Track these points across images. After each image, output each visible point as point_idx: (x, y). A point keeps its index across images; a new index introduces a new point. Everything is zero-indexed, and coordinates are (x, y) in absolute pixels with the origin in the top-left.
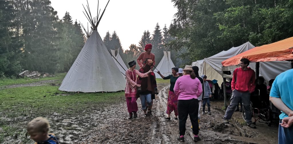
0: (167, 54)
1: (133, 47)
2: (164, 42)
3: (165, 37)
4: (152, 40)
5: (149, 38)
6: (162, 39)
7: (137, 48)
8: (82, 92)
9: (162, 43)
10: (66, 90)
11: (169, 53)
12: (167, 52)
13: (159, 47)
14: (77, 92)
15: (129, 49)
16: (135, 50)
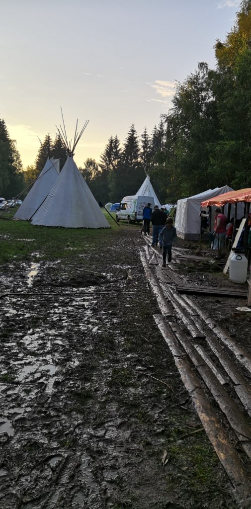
1: (90, 163)
2: (141, 157)
3: (144, 149)
4: (123, 153)
5: (118, 149)
6: (139, 153)
7: (97, 166)
9: (139, 159)
13: (134, 166)
15: (84, 167)
16: (93, 170)
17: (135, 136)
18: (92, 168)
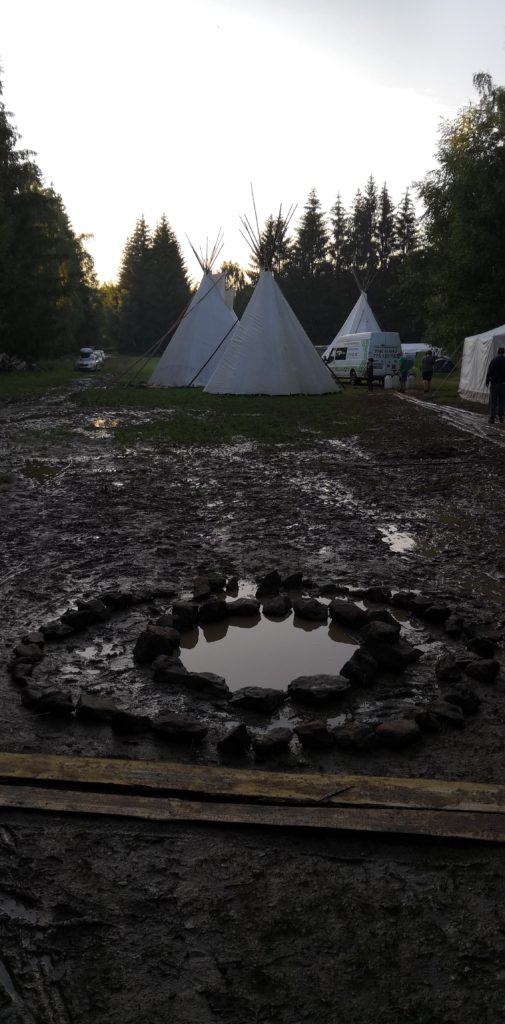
1: (228, 271)
2: (332, 253)
3: (336, 236)
4: (294, 247)
5: (284, 240)
6: (327, 245)
7: (243, 276)
13: (318, 271)
17: (318, 211)
18: (232, 279)
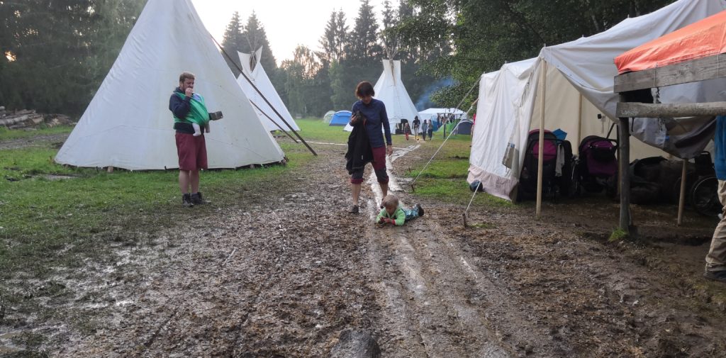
0: (393, 67)
1: (301, 51)
2: (382, 37)
3: (386, 25)
4: (352, 33)
5: (344, 27)
6: (378, 31)
7: (313, 55)
8: (120, 169)
9: (379, 41)
10: (72, 163)
11: (398, 64)
12: (392, 63)
13: (371, 52)
14: (106, 168)
15: (292, 58)
16: (307, 60)
18: (304, 58)
